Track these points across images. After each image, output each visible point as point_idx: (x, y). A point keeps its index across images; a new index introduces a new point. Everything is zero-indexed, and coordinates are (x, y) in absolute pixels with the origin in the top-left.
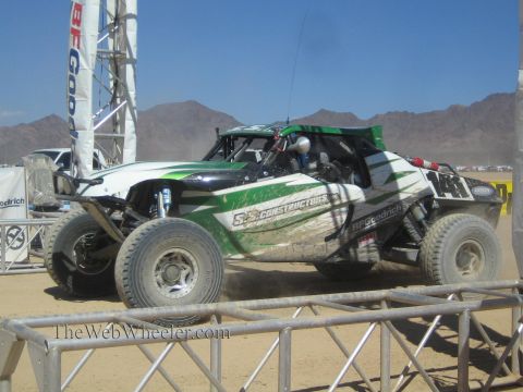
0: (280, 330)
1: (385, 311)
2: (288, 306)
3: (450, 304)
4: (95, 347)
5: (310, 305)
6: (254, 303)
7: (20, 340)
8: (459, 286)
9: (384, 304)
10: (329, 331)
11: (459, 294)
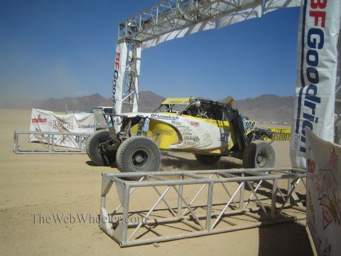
0: (209, 183)
1: (243, 177)
2: (209, 173)
3: (267, 176)
4: (136, 186)
5: (216, 173)
6: (196, 171)
7: (112, 181)
8: (270, 169)
9: (243, 175)
10: (223, 185)
11: (270, 172)
